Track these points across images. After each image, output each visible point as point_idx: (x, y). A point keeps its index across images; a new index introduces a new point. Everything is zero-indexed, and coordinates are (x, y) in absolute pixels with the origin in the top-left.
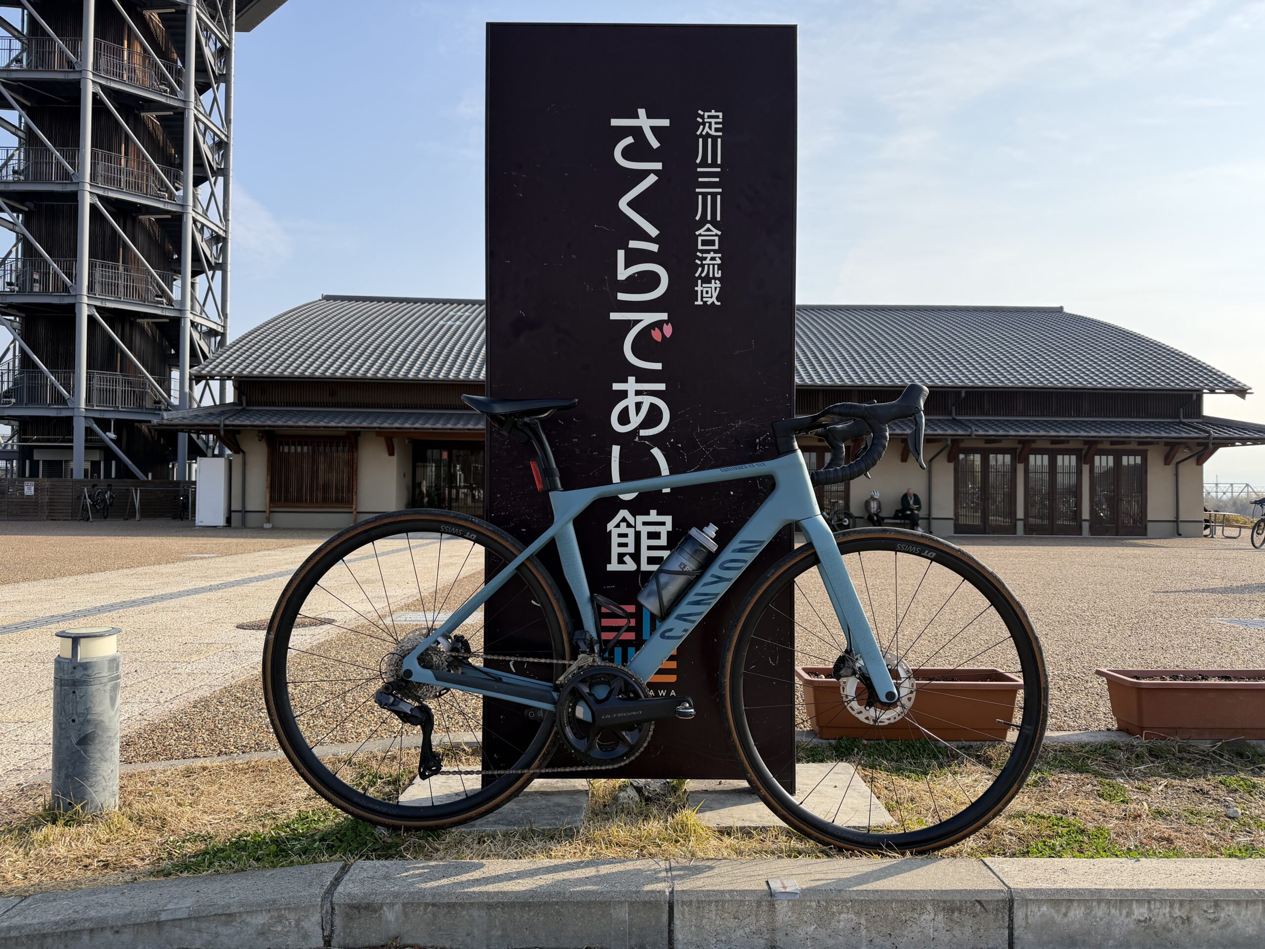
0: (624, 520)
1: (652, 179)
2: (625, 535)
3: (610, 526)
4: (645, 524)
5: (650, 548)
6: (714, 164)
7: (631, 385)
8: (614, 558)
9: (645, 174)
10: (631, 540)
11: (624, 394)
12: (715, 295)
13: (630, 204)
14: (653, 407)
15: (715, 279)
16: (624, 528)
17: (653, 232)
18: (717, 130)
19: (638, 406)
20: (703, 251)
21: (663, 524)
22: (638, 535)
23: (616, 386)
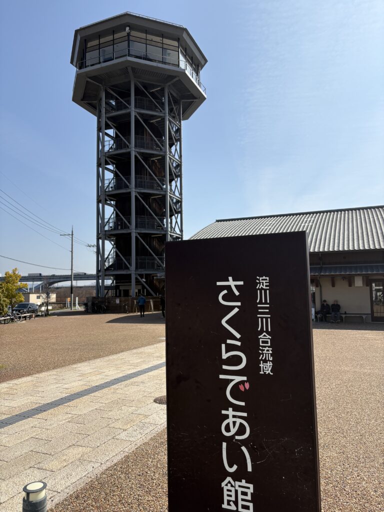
0: (229, 482)
1: (236, 310)
2: (230, 491)
3: (223, 484)
4: (240, 486)
5: (243, 500)
6: (266, 303)
7: (230, 412)
8: (225, 502)
9: (233, 307)
10: (233, 493)
11: (227, 417)
12: (270, 369)
13: (227, 322)
14: (241, 424)
15: (270, 361)
16: (229, 487)
17: (238, 336)
18: (266, 286)
19: (234, 423)
20: (263, 347)
21: (249, 488)
22: (236, 491)
23: (224, 412)
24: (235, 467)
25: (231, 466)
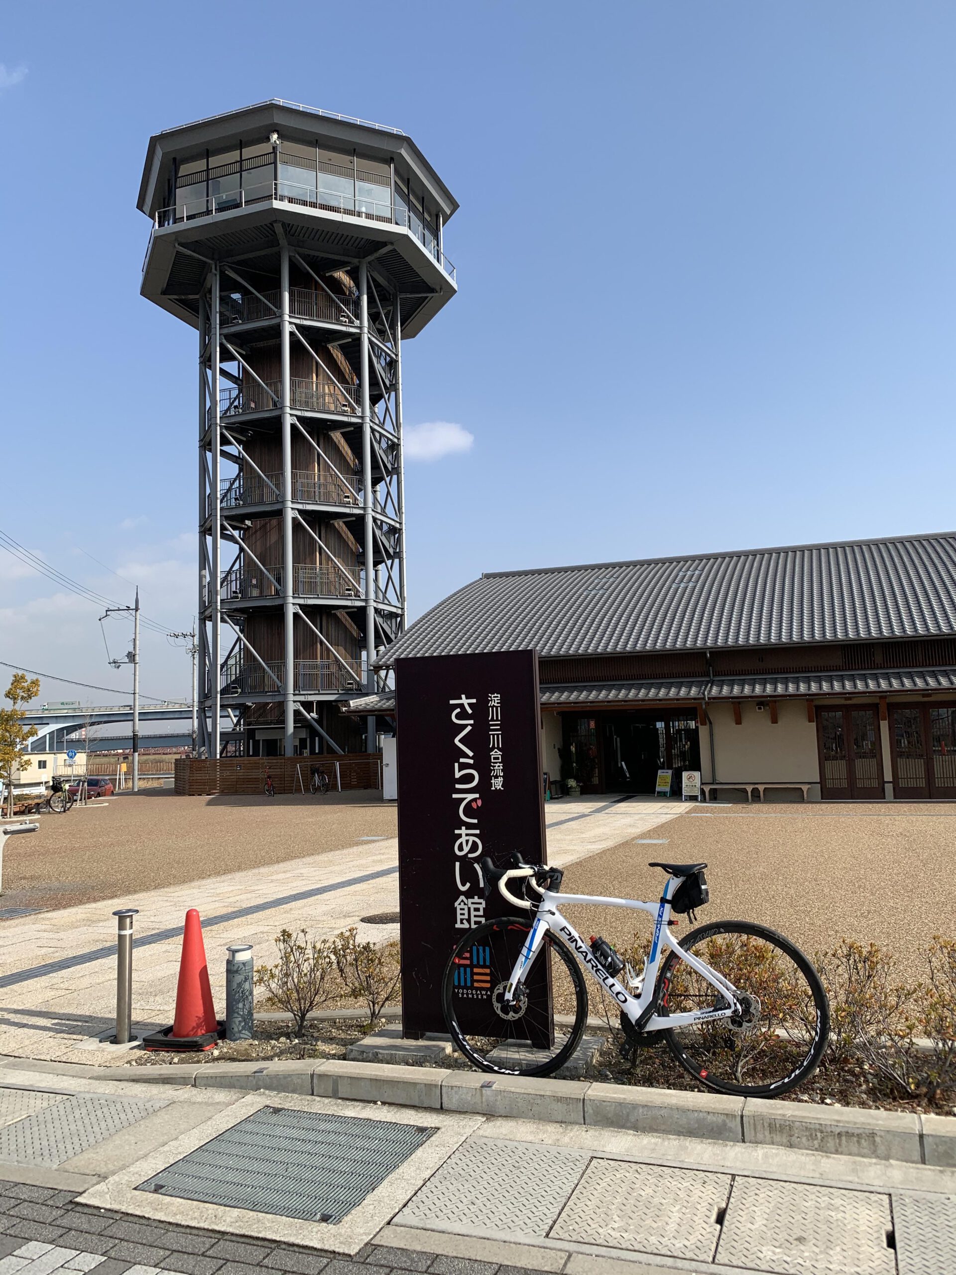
0: (462, 901)
1: (469, 728)
2: (463, 909)
3: (456, 904)
4: (472, 903)
5: (475, 916)
6: (497, 720)
7: (463, 831)
8: (459, 921)
9: (466, 726)
10: (466, 912)
11: (460, 836)
12: (501, 784)
13: (460, 741)
14: (474, 842)
16: (462, 906)
17: (471, 754)
18: (498, 703)
19: (467, 841)
20: (494, 763)
21: (481, 903)
22: (469, 909)
23: (457, 832)
24: (468, 885)
25: (463, 885)
